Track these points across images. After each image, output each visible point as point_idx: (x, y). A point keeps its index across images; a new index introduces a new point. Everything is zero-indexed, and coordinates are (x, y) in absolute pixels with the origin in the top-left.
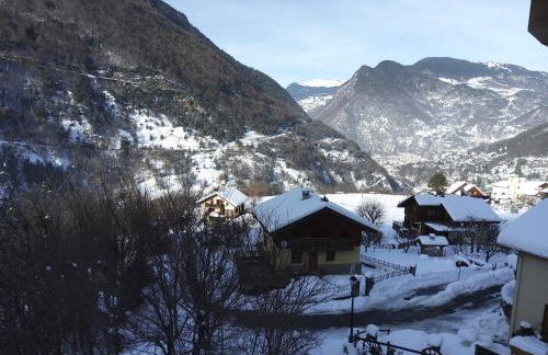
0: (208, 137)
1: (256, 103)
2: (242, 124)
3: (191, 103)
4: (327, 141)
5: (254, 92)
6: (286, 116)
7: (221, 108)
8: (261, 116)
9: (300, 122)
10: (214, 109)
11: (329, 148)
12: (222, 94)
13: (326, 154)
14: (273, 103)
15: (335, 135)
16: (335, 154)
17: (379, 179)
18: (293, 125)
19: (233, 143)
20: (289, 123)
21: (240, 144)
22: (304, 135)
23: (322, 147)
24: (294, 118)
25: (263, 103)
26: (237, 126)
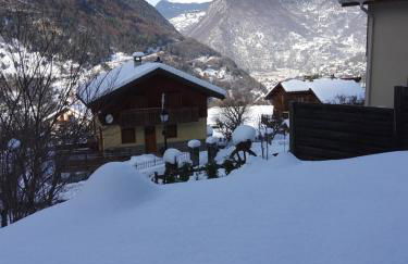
0: (70, 62)
1: (121, 21)
2: (108, 45)
3: (47, 24)
4: (202, 59)
5: (119, 10)
6: (156, 35)
7: (82, 28)
8: (128, 35)
9: (171, 41)
10: (75, 30)
11: (204, 67)
12: (82, 13)
13: (202, 74)
14: (140, 21)
15: (211, 53)
16: (212, 73)
17: (258, 96)
18: (165, 43)
19: (98, 68)
20: (160, 42)
21: (106, 67)
22: (177, 54)
23: (197, 66)
24: (164, 36)
25: (128, 21)
26: (102, 47)
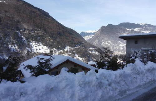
0: (54, 49)
1: (69, 38)
2: (65, 45)
3: (49, 39)
4: (91, 48)
5: (69, 35)
6: (78, 42)
7: (58, 40)
8: (70, 42)
9: (83, 43)
10: (56, 40)
11: (92, 51)
12: (58, 36)
13: (91, 53)
14: (74, 38)
15: (94, 47)
16: (94, 52)
17: (107, 59)
18: (81, 44)
19: (62, 50)
20: (80, 43)
21: (64, 51)
22: (84, 47)
23: (90, 50)
24: (81, 42)
25: (71, 38)
26: (63, 45)
